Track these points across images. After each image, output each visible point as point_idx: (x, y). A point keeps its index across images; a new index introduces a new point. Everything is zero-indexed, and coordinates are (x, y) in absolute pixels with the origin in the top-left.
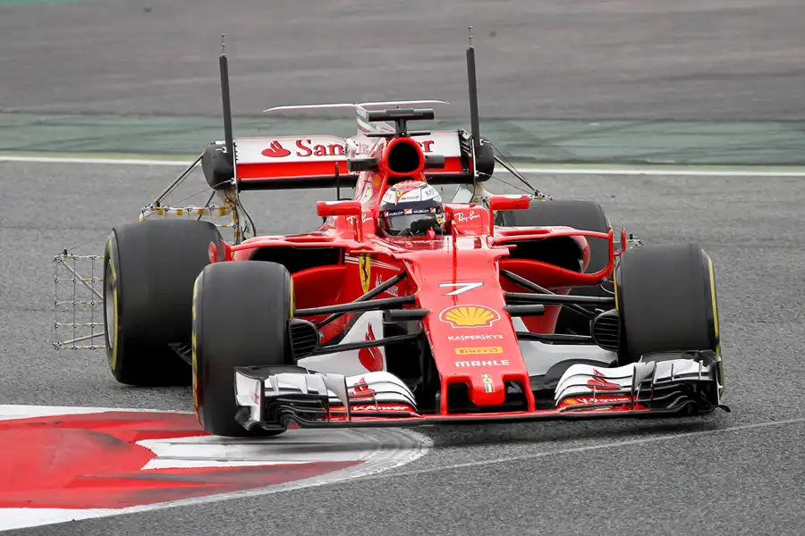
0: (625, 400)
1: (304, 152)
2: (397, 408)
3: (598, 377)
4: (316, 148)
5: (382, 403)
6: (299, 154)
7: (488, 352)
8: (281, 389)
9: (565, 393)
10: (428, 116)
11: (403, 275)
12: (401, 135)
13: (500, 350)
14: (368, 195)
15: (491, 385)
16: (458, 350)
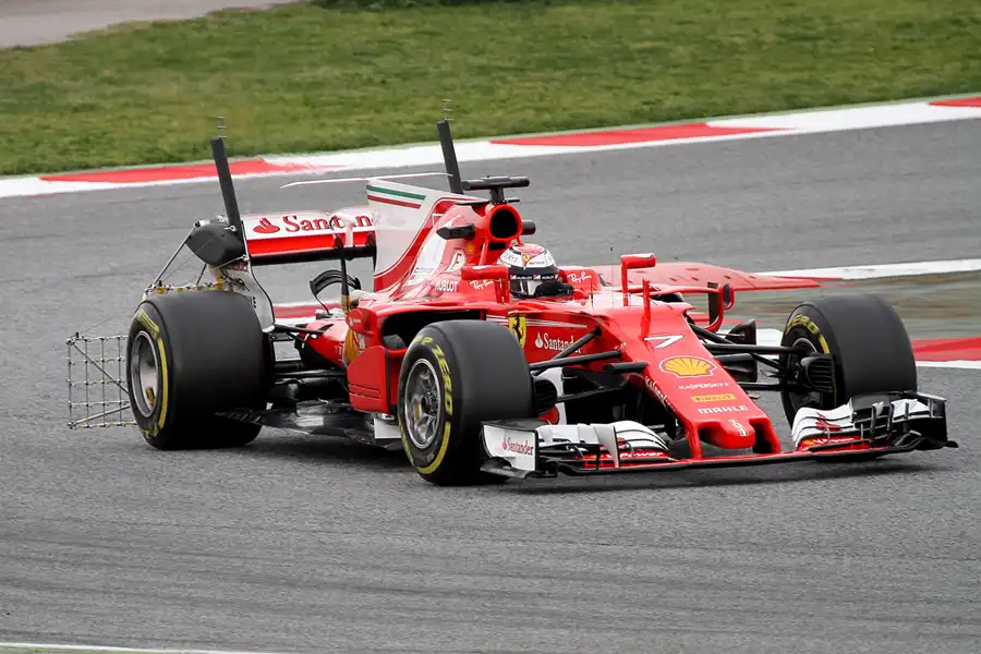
0: (850, 440)
1: (292, 228)
2: (653, 455)
3: (822, 419)
4: (302, 223)
5: (637, 450)
6: (288, 230)
7: (717, 400)
8: (555, 440)
9: (802, 436)
10: (525, 183)
11: (598, 332)
12: (501, 203)
13: (732, 397)
14: (460, 262)
15: (744, 430)
16: (694, 398)
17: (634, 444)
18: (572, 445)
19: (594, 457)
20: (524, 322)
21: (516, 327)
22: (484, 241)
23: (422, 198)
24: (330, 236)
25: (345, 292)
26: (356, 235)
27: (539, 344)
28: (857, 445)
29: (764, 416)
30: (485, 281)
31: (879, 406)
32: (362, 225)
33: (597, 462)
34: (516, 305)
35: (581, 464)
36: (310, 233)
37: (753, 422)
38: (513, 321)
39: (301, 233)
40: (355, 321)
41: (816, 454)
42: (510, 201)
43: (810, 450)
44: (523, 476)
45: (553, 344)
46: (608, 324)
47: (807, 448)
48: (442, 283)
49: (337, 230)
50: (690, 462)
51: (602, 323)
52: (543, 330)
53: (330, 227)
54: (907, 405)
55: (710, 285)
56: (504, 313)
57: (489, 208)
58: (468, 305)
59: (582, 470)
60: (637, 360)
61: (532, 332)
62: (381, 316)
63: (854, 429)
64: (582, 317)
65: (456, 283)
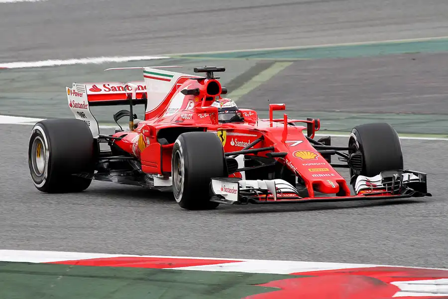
0: (381, 191)
1: (107, 90)
3: (368, 181)
4: (112, 88)
5: (284, 193)
6: (105, 90)
8: (247, 187)
10: (223, 70)
11: (262, 138)
12: (212, 79)
13: (327, 170)
14: (191, 106)
15: (334, 185)
16: (309, 170)
17: (282, 190)
18: (253, 190)
19: (265, 196)
20: (225, 133)
21: (221, 136)
22: (203, 96)
23: (172, 76)
24: (125, 94)
25: (132, 120)
26: (137, 94)
27: (232, 144)
28: (384, 194)
29: (342, 179)
30: (205, 114)
31: (396, 175)
32: (139, 89)
33: (266, 198)
34: (221, 126)
35: (258, 199)
36: (115, 92)
37: (338, 182)
38: (220, 133)
39: (111, 92)
40: (146, 131)
41: (367, 197)
42: (216, 78)
43: (364, 195)
44: (232, 203)
45: (240, 144)
46: (267, 135)
47: (362, 194)
48: (184, 115)
49: (128, 92)
50: (309, 199)
51: (264, 134)
52: (234, 137)
53: (125, 90)
54: (409, 175)
55: (308, 119)
56: (216, 129)
57: (206, 81)
58: (198, 125)
59: (258, 201)
60: (281, 152)
61: (229, 138)
62: (158, 129)
63: (383, 186)
64: (255, 131)
65: (192, 115)
